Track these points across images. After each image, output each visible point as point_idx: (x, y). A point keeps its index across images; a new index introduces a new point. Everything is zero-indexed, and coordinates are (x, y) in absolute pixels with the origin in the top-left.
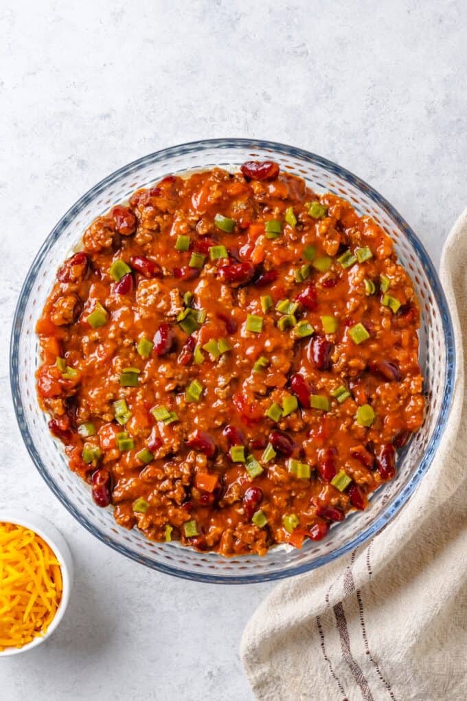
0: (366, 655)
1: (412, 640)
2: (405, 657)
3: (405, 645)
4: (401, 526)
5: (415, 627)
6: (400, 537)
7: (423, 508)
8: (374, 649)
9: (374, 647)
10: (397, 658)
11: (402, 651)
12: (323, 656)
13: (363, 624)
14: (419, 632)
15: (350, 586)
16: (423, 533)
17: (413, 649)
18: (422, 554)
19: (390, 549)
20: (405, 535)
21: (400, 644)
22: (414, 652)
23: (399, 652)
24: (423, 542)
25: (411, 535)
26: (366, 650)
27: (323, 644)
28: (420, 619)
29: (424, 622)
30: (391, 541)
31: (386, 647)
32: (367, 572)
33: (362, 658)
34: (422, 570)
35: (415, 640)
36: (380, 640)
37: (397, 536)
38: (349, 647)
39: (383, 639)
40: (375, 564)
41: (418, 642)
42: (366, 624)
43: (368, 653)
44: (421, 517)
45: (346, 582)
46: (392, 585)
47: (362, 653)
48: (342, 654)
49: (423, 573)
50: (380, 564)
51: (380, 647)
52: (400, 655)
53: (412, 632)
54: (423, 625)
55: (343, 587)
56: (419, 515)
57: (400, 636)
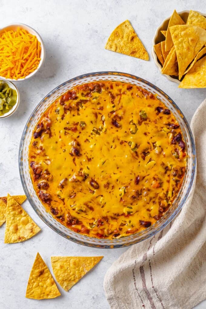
0: (152, 288)
1: (171, 283)
2: (168, 289)
3: (168, 285)
4: (168, 237)
5: (172, 277)
6: (167, 241)
7: (176, 230)
8: (156, 285)
9: (155, 285)
10: (165, 289)
11: (166, 287)
12: (135, 288)
13: (151, 276)
14: (174, 279)
15: (145, 259)
16: (177, 241)
17: (171, 286)
18: (175, 249)
19: (163, 246)
20: (169, 241)
21: (166, 284)
22: (171, 287)
23: (165, 287)
24: (177, 244)
25: (171, 241)
26: (152, 286)
27: (135, 283)
28: (174, 274)
29: (176, 276)
30: (163, 243)
31: (160, 285)
32: (153, 254)
33: (150, 289)
34: (175, 256)
35: (172, 283)
36: (158, 282)
37: (165, 241)
38: (145, 285)
39: (159, 282)
40: (156, 251)
41: (173, 284)
42: (153, 276)
43: (153, 287)
44: (176, 234)
45: (144, 257)
46: (163, 261)
47: (150, 287)
48: (142, 287)
49: (176, 256)
50: (158, 252)
51: (158, 285)
52: (165, 288)
53: (171, 280)
54: (175, 277)
55: (142, 259)
56: (175, 233)
57: (166, 281)
